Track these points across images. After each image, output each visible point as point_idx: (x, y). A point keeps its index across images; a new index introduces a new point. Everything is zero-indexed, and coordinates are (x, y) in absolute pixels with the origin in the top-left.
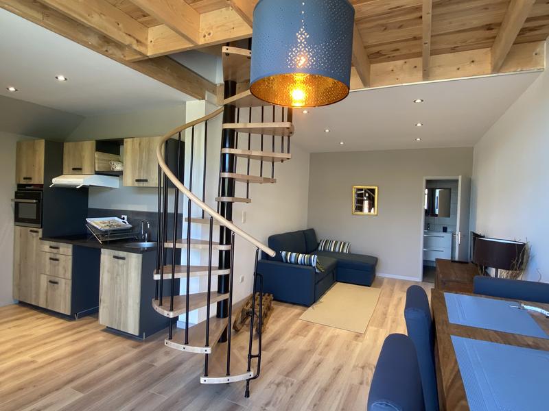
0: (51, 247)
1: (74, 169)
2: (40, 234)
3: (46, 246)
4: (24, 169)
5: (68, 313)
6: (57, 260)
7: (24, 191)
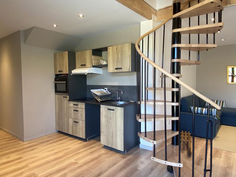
0: (74, 105)
1: (82, 65)
2: (68, 98)
3: (72, 104)
4: (58, 66)
5: (84, 137)
6: (77, 111)
7: (59, 77)
